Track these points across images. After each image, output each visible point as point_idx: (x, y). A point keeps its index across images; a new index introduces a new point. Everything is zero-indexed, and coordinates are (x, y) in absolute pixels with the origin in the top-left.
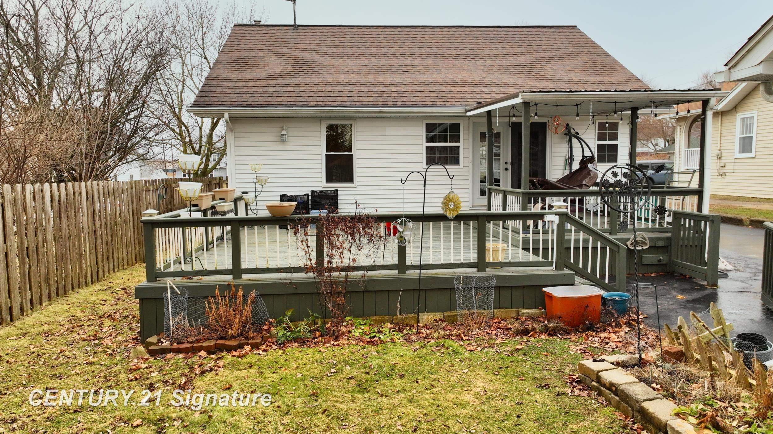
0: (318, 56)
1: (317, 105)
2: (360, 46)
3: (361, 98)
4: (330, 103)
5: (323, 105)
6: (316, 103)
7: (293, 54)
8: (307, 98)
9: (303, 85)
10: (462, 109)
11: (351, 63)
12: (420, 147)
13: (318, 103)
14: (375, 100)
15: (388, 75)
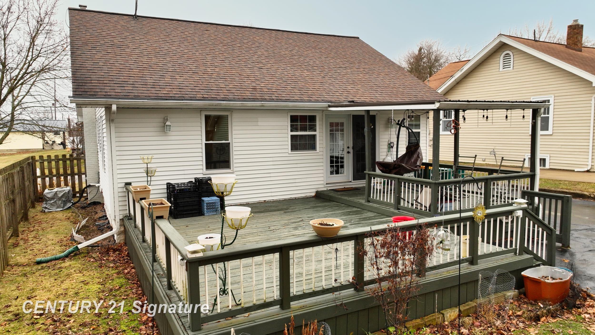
0: (174, 48)
1: (204, 99)
2: (206, 41)
3: (239, 92)
4: (215, 96)
5: (209, 99)
6: (202, 96)
7: (149, 44)
8: (191, 90)
9: (177, 77)
10: (326, 104)
11: (209, 58)
12: (286, 135)
13: (205, 96)
14: (253, 95)
15: (248, 71)
